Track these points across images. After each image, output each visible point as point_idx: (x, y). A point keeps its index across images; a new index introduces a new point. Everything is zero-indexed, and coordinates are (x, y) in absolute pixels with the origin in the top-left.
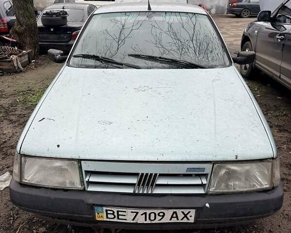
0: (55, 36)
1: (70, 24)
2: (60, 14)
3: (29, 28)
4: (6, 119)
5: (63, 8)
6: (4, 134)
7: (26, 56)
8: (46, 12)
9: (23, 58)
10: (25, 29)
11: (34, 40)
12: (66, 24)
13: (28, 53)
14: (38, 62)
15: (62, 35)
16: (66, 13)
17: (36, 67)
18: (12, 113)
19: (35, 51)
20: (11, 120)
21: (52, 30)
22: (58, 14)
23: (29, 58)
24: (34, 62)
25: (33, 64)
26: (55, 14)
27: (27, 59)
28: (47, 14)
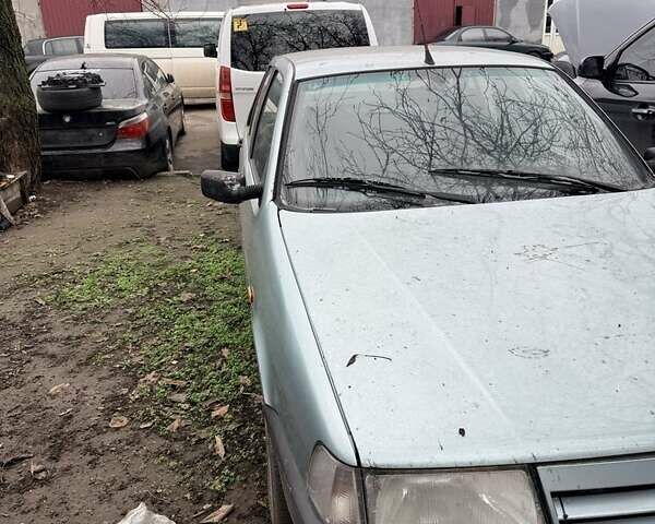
0: (74, 133)
1: (109, 104)
2: (85, 82)
3: (19, 118)
4: (36, 354)
5: (83, 67)
6: (53, 397)
7: (17, 188)
8: (49, 78)
9: (9, 192)
10: (10, 121)
11: (30, 148)
12: (100, 105)
13: (20, 180)
14: (43, 200)
15: (92, 131)
16: (97, 79)
17: (41, 212)
18: (43, 336)
19: (33, 172)
20: (53, 356)
21: (67, 120)
22: (79, 82)
23: (22, 192)
24: (33, 200)
25: (33, 204)
26: (73, 81)
27: (18, 195)
28: (51, 81)
